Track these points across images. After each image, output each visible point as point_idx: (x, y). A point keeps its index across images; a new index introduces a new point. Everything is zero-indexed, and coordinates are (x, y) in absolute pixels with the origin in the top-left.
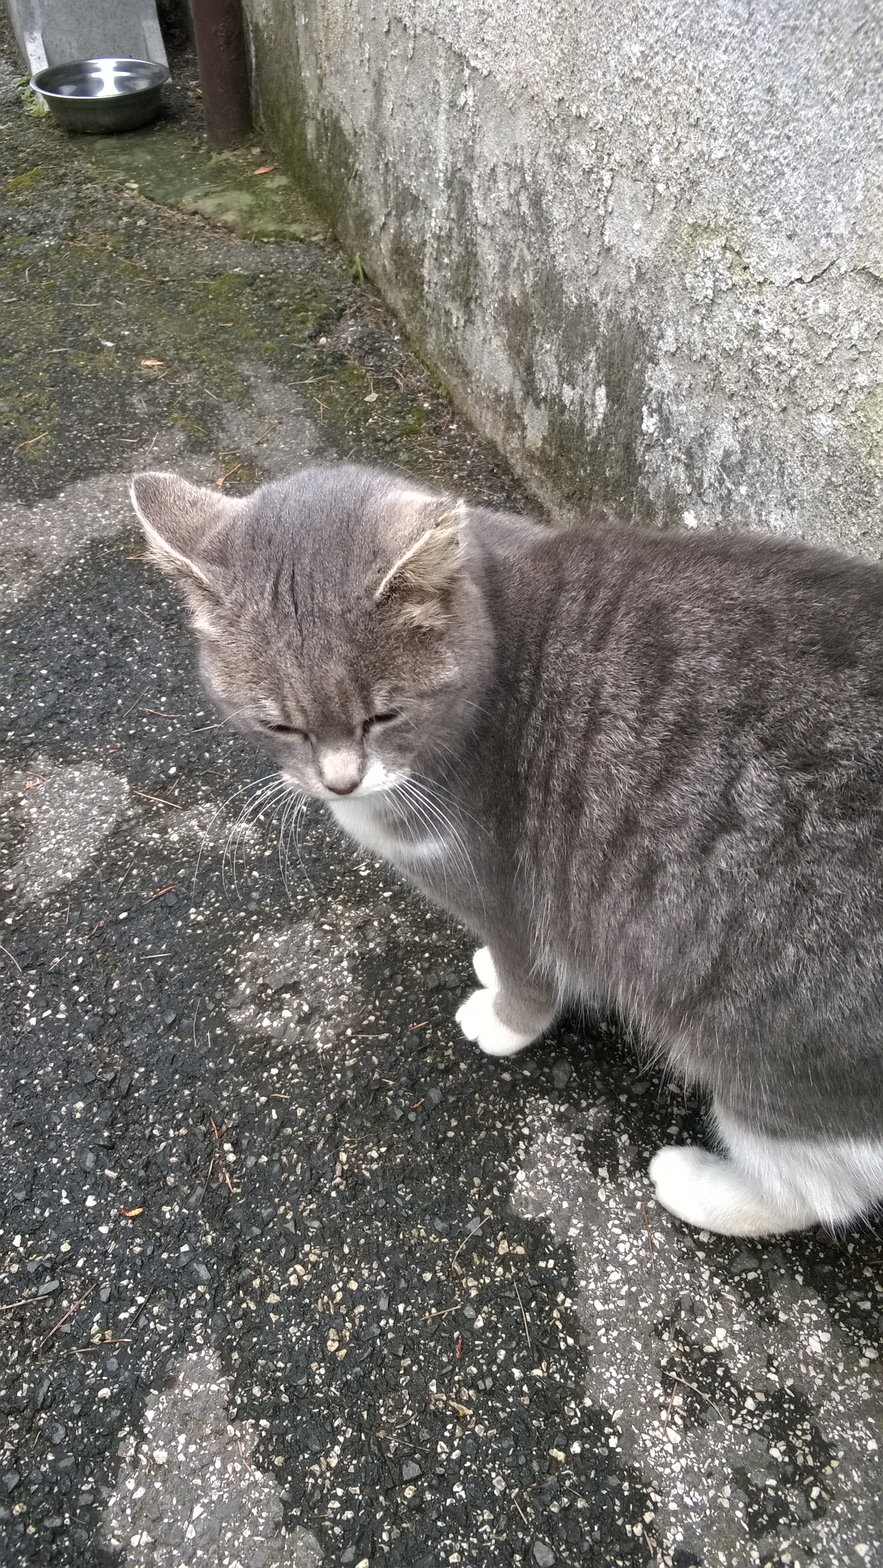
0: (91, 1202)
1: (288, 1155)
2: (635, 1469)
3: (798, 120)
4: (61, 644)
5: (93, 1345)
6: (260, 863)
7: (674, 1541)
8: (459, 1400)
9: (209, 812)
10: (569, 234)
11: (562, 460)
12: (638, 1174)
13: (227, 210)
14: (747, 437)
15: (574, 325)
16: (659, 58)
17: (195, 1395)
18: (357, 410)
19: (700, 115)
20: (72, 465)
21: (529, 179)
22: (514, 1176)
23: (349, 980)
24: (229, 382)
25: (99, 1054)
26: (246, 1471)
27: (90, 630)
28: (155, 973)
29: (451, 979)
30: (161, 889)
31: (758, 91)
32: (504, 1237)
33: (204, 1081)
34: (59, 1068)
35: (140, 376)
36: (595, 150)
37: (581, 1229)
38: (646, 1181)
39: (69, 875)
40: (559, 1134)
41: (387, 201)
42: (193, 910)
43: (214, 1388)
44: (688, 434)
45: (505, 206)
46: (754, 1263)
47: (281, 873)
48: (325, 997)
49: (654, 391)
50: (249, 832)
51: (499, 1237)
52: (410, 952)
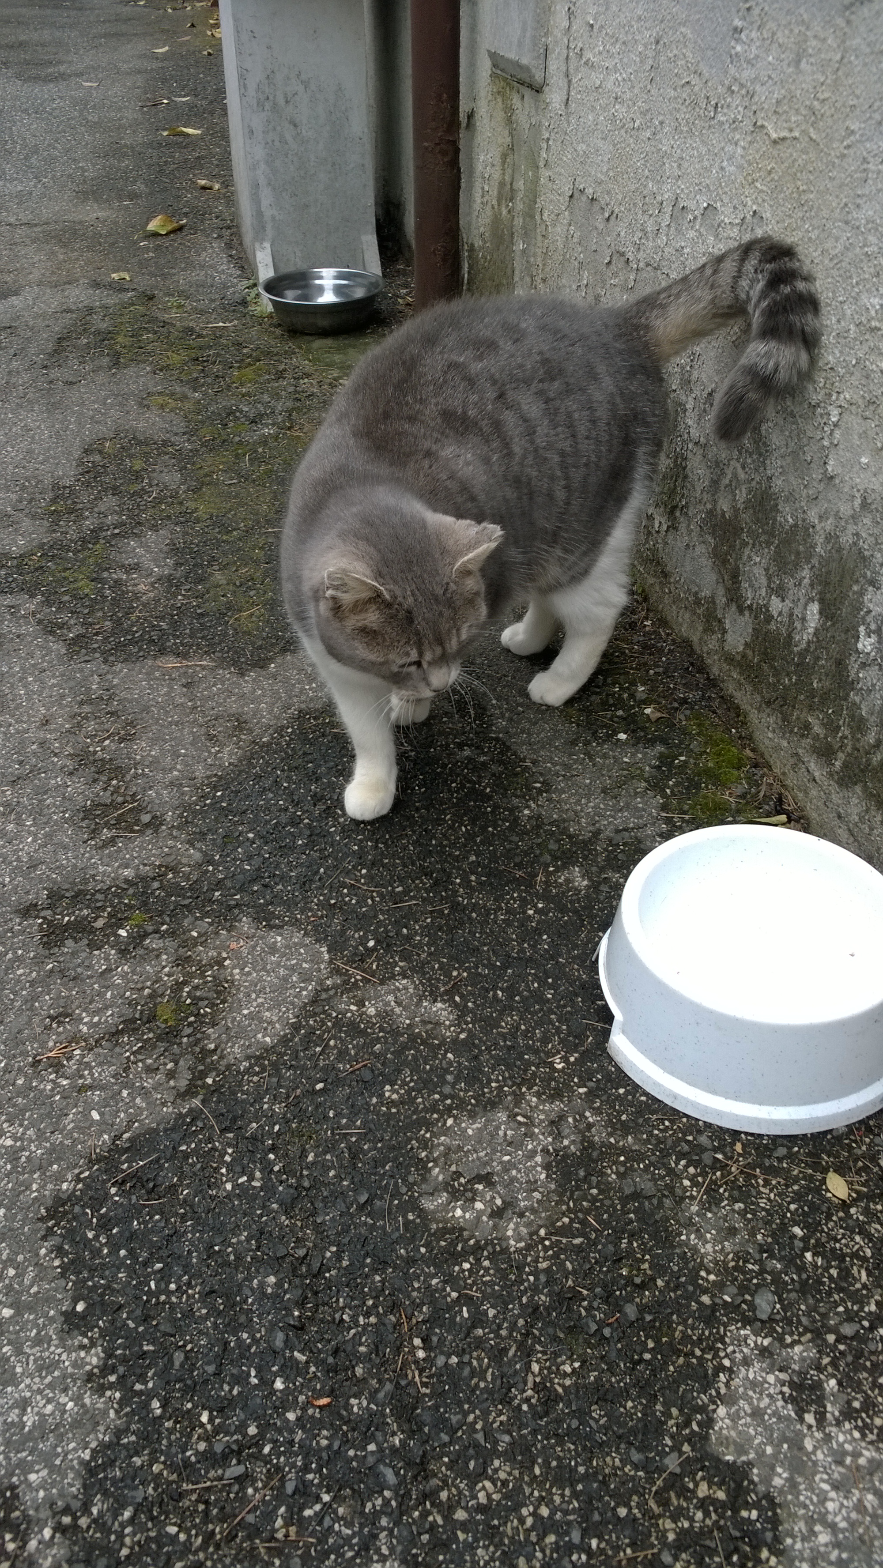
0: (279, 1385)
4: (267, 809)
5: (277, 1540)
6: (456, 1045)
9: (406, 988)
10: (789, 459)
11: (765, 667)
12: (847, 1425)
15: (786, 542)
20: (283, 638)
22: (714, 1411)
23: (543, 1176)
25: (292, 1227)
27: (296, 798)
28: (350, 1149)
29: (647, 1187)
30: (357, 1062)
32: (703, 1478)
33: (395, 1268)
34: (252, 1238)
36: (824, 387)
37: (786, 1480)
39: (268, 1039)
40: (762, 1369)
42: (388, 1087)
47: (476, 1057)
48: (518, 1193)
49: (873, 613)
50: (444, 1013)
51: (698, 1477)
52: (605, 1153)
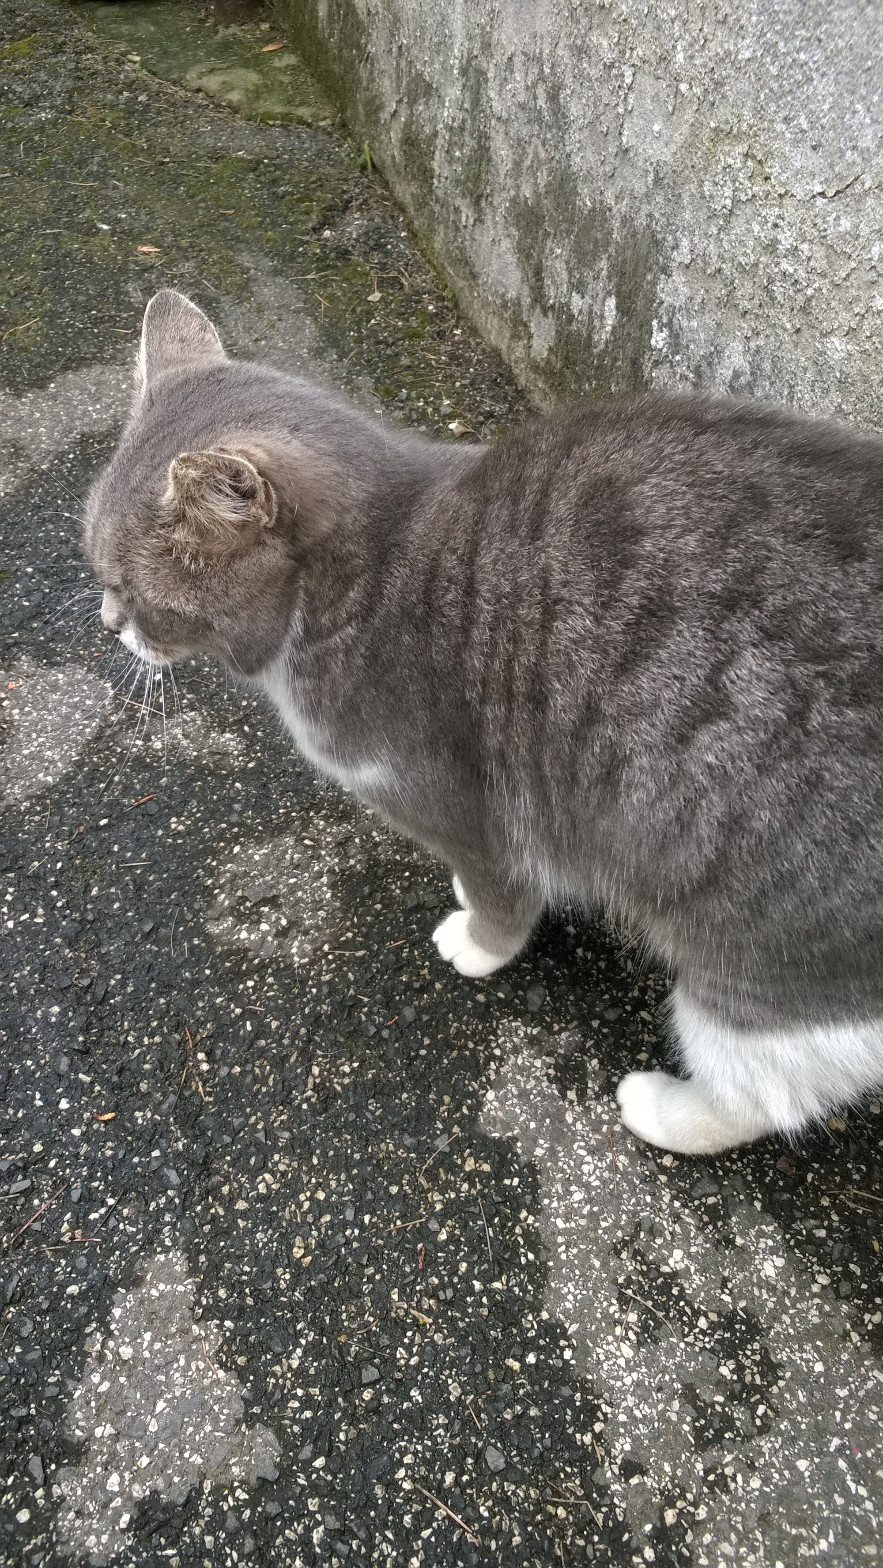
0: (64, 1104)
1: (261, 1067)
2: (587, 1381)
4: (48, 542)
5: (63, 1243)
6: (244, 775)
7: (622, 1450)
8: (419, 1309)
9: (193, 720)
10: (586, 133)
11: (567, 372)
12: (606, 1098)
13: (233, 89)
14: (758, 358)
15: (586, 230)
17: (162, 1295)
18: (359, 309)
20: (64, 354)
21: (547, 71)
22: (484, 1095)
23: (328, 896)
24: (229, 273)
25: (76, 960)
26: (209, 1369)
27: (78, 528)
28: (134, 881)
29: (430, 899)
30: (143, 796)
32: (470, 1155)
33: (180, 991)
34: (35, 972)
35: (136, 263)
36: (618, 44)
37: (547, 1149)
38: (613, 1106)
39: (50, 779)
40: (530, 1056)
41: (399, 87)
42: (174, 819)
43: (181, 1288)
44: (698, 351)
45: (522, 98)
46: (714, 1188)
47: (264, 785)
48: (303, 912)
49: (665, 305)
50: (233, 743)
51: (466, 1154)
52: (391, 870)
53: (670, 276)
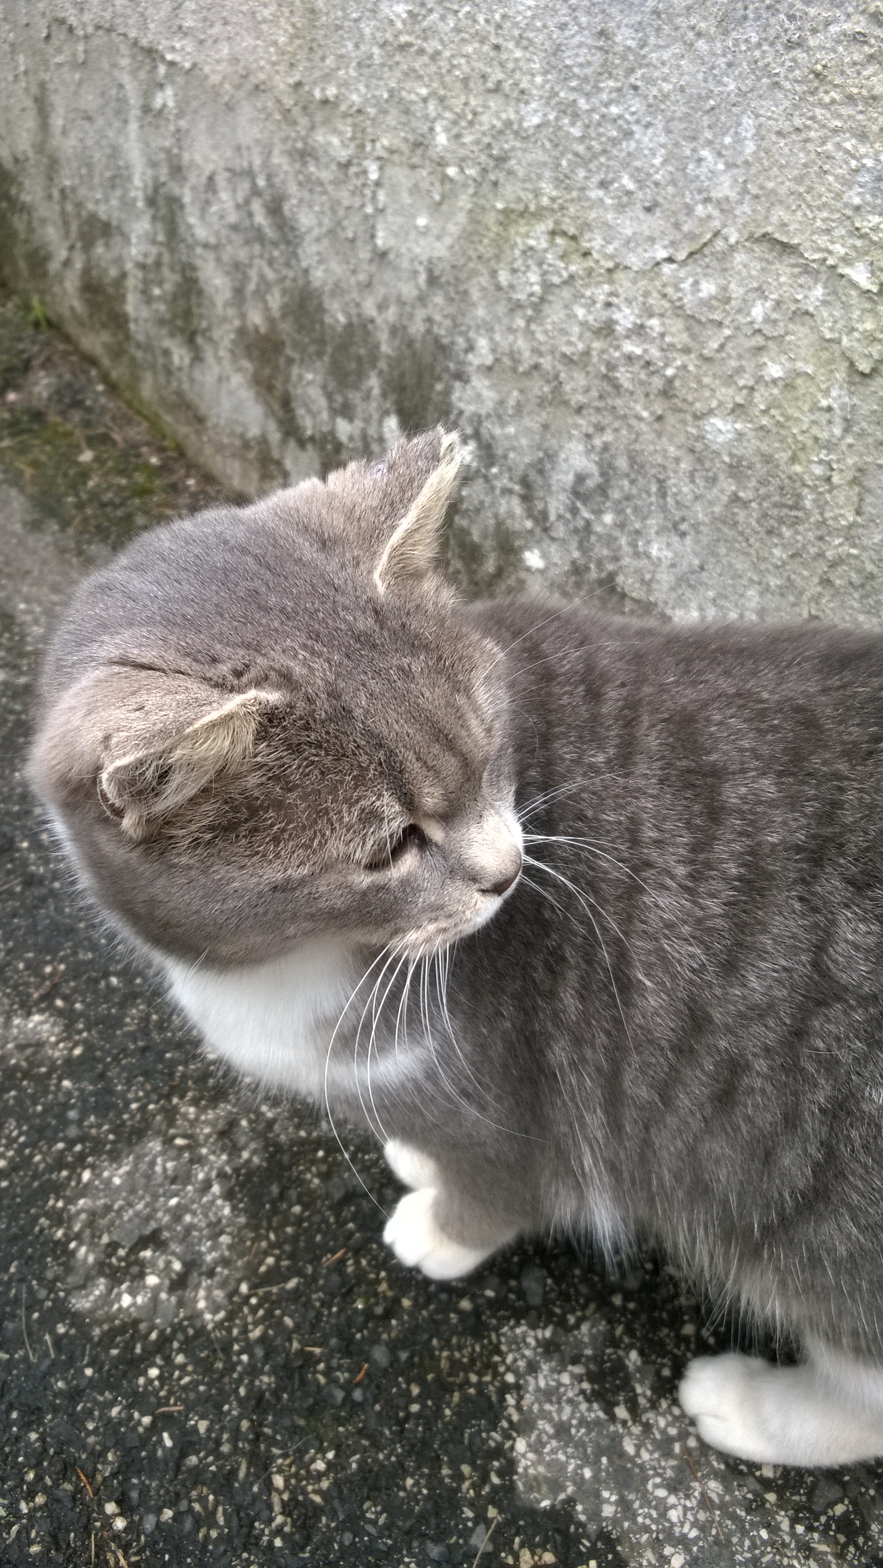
1: (202, 1499)
3: (648, 65)
6: (71, 1067)
10: (326, 242)
12: (666, 1405)
14: (607, 456)
15: (343, 348)
16: (434, 16)
18: (71, 473)
19: (500, 76)
21: (261, 182)
22: (512, 1448)
23: (227, 1211)
31: (586, 38)
32: (522, 1545)
33: (55, 1412)
36: (353, 138)
37: (617, 1504)
38: (678, 1412)
40: (552, 1371)
41: (67, 233)
44: (521, 459)
45: (233, 217)
47: (102, 1076)
48: (199, 1244)
49: (466, 414)
50: (46, 1027)
51: (516, 1546)
52: (298, 1153)
53: (467, 381)
